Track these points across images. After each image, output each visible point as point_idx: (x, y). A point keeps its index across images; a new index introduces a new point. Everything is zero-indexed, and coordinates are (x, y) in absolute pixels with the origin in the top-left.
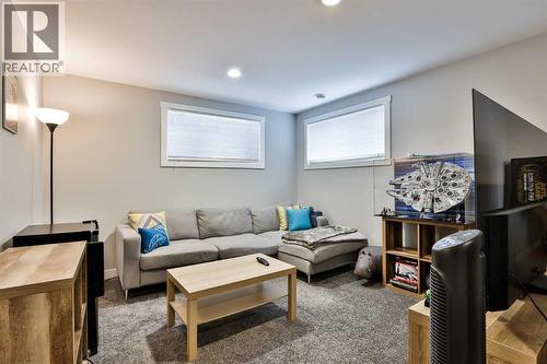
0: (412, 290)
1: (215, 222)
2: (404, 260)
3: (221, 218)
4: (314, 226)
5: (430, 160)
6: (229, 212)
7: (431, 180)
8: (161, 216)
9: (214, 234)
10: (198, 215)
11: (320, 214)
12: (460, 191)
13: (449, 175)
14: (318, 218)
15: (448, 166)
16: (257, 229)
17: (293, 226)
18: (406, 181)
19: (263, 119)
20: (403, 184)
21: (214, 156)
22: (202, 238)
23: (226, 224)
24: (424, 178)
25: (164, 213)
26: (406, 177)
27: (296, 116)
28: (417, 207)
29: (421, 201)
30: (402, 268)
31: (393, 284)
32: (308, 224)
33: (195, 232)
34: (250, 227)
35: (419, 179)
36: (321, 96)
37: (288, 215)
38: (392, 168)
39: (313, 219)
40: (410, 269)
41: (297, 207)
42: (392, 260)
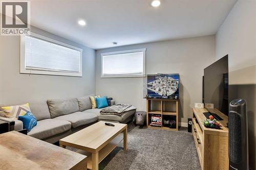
0: (159, 126)
1: (60, 107)
2: (155, 115)
3: (63, 104)
4: (109, 105)
5: (163, 76)
6: (67, 101)
7: (164, 83)
8: (26, 106)
9: (60, 114)
10: (49, 103)
11: (112, 99)
12: (175, 87)
13: (170, 82)
14: (112, 101)
15: (169, 78)
16: (81, 109)
17: (100, 106)
18: (154, 83)
19: (82, 50)
20: (153, 85)
21: (57, 69)
22: (52, 117)
23: (66, 108)
24: (161, 82)
25: (28, 104)
26: (154, 82)
27: (96, 51)
28: (160, 94)
29: (162, 91)
30: (154, 119)
31: (151, 126)
32: (107, 104)
33: (48, 114)
34: (78, 109)
35: (159, 83)
36: (115, 43)
37: (97, 100)
38: (146, 79)
39: (109, 102)
40: (158, 118)
41: (99, 96)
42: (150, 116)
